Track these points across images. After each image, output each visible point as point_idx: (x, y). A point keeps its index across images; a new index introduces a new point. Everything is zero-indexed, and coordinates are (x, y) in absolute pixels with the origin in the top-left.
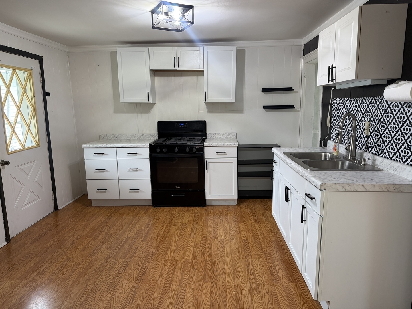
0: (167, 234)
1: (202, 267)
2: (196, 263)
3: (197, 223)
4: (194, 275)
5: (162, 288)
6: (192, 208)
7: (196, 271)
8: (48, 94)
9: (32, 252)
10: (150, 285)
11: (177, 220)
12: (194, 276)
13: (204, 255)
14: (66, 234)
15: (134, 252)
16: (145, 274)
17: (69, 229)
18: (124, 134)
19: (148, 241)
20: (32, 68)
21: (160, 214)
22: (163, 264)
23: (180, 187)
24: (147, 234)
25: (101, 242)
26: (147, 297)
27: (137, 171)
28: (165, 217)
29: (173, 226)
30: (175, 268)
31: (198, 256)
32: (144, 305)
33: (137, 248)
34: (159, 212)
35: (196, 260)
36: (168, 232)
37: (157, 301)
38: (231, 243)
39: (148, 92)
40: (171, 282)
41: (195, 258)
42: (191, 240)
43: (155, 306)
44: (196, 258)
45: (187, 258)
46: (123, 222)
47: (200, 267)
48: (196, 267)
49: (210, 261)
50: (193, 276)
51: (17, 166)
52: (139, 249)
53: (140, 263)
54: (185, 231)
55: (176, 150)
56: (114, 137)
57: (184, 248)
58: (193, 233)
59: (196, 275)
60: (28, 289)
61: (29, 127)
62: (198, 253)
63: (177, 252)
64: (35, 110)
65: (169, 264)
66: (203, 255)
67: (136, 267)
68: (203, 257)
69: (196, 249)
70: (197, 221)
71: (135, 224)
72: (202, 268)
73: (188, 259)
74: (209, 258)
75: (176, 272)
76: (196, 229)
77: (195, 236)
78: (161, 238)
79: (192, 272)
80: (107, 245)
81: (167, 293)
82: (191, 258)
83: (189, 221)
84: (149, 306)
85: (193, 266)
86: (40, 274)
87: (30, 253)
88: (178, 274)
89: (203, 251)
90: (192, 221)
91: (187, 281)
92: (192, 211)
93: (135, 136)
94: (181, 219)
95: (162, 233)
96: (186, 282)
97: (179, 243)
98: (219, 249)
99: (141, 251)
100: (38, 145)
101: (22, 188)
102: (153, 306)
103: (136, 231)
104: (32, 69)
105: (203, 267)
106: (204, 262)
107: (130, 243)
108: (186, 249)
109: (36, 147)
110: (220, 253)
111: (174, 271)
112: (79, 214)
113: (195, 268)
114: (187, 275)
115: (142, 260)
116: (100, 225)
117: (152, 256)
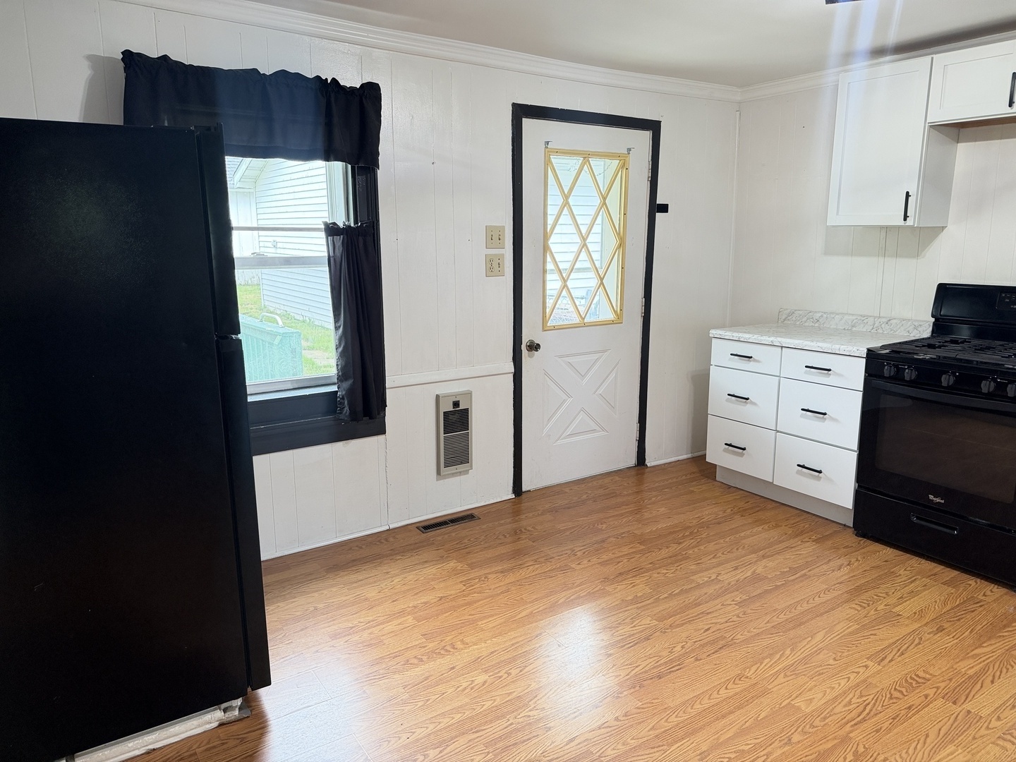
0: (818, 616)
1: (816, 749)
2: (811, 730)
3: (941, 629)
4: (768, 755)
5: (657, 731)
6: (973, 582)
7: (787, 748)
8: (664, 208)
9: (530, 528)
10: (643, 708)
11: (884, 595)
12: (765, 757)
13: (855, 724)
14: (611, 519)
15: (692, 617)
16: (660, 678)
17: (623, 512)
18: (837, 314)
19: (749, 611)
20: (629, 150)
21: (853, 560)
22: (723, 680)
23: (943, 501)
24: (766, 592)
25: (650, 563)
26: (610, 729)
27: (825, 419)
28: (857, 573)
29: (854, 606)
30: (739, 708)
31: (839, 715)
32: (587, 740)
33: (708, 613)
34: (857, 553)
35: (817, 723)
36: (822, 614)
37: (618, 751)
38: (993, 743)
39: (908, 193)
40: (694, 732)
41: (822, 716)
42: (866, 667)
43: (602, 759)
44: (825, 718)
45: (798, 702)
46: (743, 541)
47: (810, 746)
48: (796, 738)
49: (856, 751)
50: (762, 753)
51: (561, 357)
52: (709, 616)
53: (678, 648)
54: (875, 635)
55: (946, 380)
56: (812, 318)
57: (823, 673)
58: (897, 649)
59: (771, 757)
60: (464, 588)
61: (602, 279)
62: (847, 708)
63: (789, 673)
64: (622, 244)
65: (738, 690)
66: (853, 723)
67: (660, 654)
68: (848, 728)
69: (851, 696)
70: (946, 625)
71: (764, 557)
72: (811, 752)
73: (799, 708)
74: (865, 739)
75: (732, 717)
76: (919, 644)
77: (892, 660)
78: (787, 620)
79: (774, 742)
80: (656, 575)
81: (656, 750)
82: (808, 710)
83: (921, 613)
84: (592, 749)
85: (792, 731)
86: (502, 572)
87: (526, 529)
88: (730, 724)
89: (867, 711)
90: (930, 616)
91: (733, 756)
92: (964, 590)
93: (865, 321)
94: (901, 598)
95: (807, 608)
96: (726, 756)
97: (821, 656)
98: (927, 736)
99: (707, 624)
100: (619, 319)
101: (564, 401)
102: (597, 755)
103: (749, 574)
104: (629, 153)
105: (819, 752)
106: (836, 741)
107: (706, 594)
108: (824, 681)
109: (613, 322)
110: (916, 748)
111: (731, 712)
112: (674, 488)
113: (790, 740)
114: (749, 742)
115: (688, 644)
116: (689, 527)
117: (720, 648)
